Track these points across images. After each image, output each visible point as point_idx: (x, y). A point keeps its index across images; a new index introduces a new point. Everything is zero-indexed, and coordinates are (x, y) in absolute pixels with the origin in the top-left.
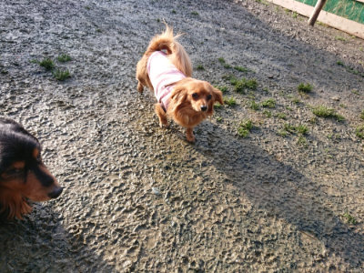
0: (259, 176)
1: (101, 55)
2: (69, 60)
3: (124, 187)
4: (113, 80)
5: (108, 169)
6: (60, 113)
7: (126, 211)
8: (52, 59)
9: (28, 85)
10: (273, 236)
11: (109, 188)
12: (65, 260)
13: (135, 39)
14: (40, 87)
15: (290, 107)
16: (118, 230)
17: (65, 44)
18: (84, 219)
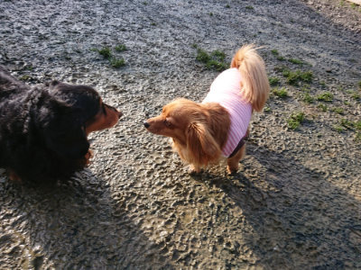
0: (308, 169)
1: (154, 46)
2: (125, 50)
3: (166, 165)
4: (163, 69)
5: (152, 147)
6: (114, 96)
7: (166, 187)
8: (110, 49)
9: (88, 70)
10: (318, 230)
11: (151, 164)
12: (108, 223)
13: (187, 32)
14: (98, 72)
15: (349, 102)
16: (157, 202)
17: (122, 36)
18: (127, 189)
